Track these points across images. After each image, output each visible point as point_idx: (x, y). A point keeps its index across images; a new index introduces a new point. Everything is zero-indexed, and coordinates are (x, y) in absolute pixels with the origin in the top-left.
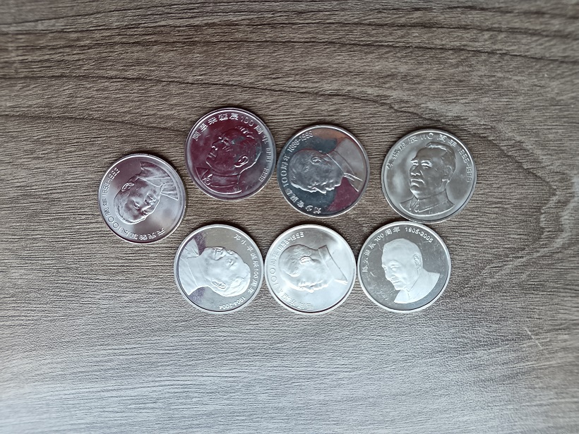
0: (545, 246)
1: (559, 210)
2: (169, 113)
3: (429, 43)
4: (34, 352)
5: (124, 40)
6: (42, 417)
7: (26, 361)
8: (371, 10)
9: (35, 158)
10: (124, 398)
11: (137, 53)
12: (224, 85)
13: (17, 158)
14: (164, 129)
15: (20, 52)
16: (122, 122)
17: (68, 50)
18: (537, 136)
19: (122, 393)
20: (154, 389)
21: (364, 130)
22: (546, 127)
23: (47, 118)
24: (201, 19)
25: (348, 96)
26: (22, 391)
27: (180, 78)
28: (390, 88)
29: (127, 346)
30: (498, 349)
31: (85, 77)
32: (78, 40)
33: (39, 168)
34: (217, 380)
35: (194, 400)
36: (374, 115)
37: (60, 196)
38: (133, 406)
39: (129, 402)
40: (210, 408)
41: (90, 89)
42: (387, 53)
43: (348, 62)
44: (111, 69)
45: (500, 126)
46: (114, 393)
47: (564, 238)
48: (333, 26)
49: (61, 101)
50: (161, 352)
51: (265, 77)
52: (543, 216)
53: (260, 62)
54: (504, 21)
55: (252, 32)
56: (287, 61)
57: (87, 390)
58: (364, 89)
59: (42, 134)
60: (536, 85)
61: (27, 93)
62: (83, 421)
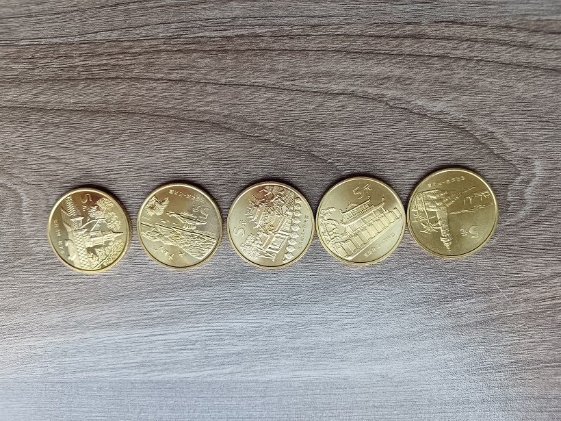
0: (511, 216)
1: (523, 187)
2: (206, 108)
3: (418, 51)
4: (94, 305)
5: (168, 48)
6: (100, 357)
7: (87, 312)
8: (371, 24)
9: (94, 146)
10: (168, 341)
11: (180, 59)
12: (251, 86)
13: (80, 145)
14: (201, 122)
15: (82, 58)
16: (168, 116)
17: (121, 56)
18: (506, 127)
19: (167, 337)
20: (194, 333)
21: (365, 122)
22: (512, 120)
23: (105, 112)
24: (232, 31)
25: (352, 95)
26: (85, 336)
27: (215, 80)
28: (387, 88)
29: (171, 299)
30: (472, 300)
31: (137, 79)
32: (130, 47)
33: (98, 154)
34: (244, 326)
35: (226, 342)
36: (373, 110)
37: (116, 176)
38: (176, 348)
39: (173, 344)
40: (239, 348)
41: (141, 89)
42: (384, 59)
43: (352, 67)
44: (158, 72)
45: (476, 119)
46: (160, 338)
47: (526, 210)
48: (340, 37)
49: (116, 98)
50: (199, 303)
51: (285, 79)
52: (509, 192)
53: (280, 66)
54: (480, 33)
55: (274, 42)
56: (302, 66)
57: (138, 335)
58: (365, 89)
59: (100, 126)
60: (505, 86)
61: (88, 91)
62: (134, 361)
